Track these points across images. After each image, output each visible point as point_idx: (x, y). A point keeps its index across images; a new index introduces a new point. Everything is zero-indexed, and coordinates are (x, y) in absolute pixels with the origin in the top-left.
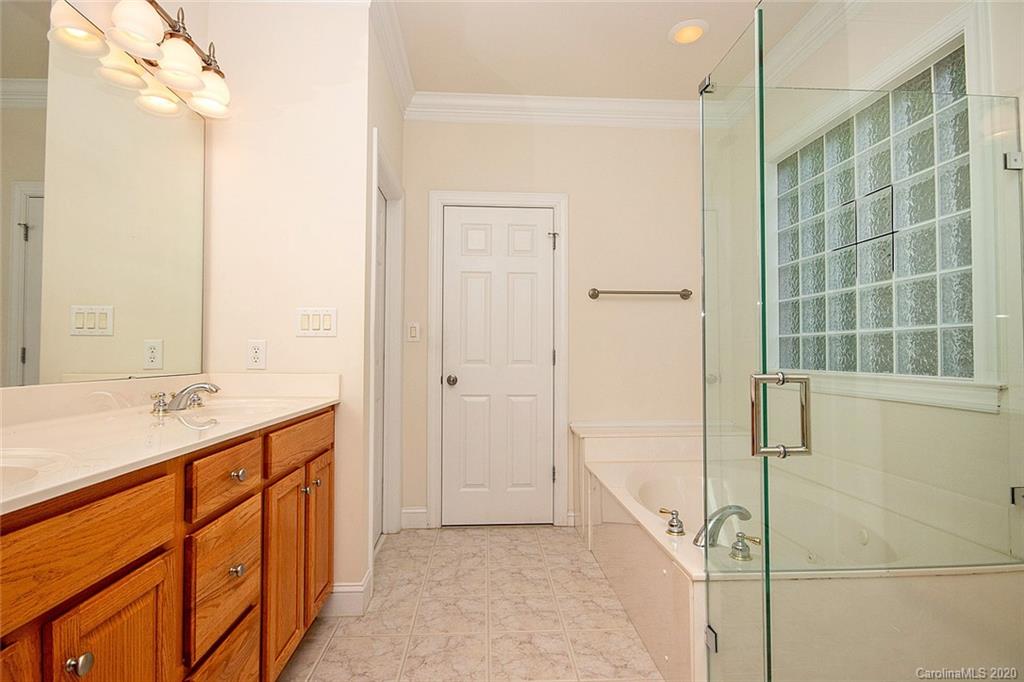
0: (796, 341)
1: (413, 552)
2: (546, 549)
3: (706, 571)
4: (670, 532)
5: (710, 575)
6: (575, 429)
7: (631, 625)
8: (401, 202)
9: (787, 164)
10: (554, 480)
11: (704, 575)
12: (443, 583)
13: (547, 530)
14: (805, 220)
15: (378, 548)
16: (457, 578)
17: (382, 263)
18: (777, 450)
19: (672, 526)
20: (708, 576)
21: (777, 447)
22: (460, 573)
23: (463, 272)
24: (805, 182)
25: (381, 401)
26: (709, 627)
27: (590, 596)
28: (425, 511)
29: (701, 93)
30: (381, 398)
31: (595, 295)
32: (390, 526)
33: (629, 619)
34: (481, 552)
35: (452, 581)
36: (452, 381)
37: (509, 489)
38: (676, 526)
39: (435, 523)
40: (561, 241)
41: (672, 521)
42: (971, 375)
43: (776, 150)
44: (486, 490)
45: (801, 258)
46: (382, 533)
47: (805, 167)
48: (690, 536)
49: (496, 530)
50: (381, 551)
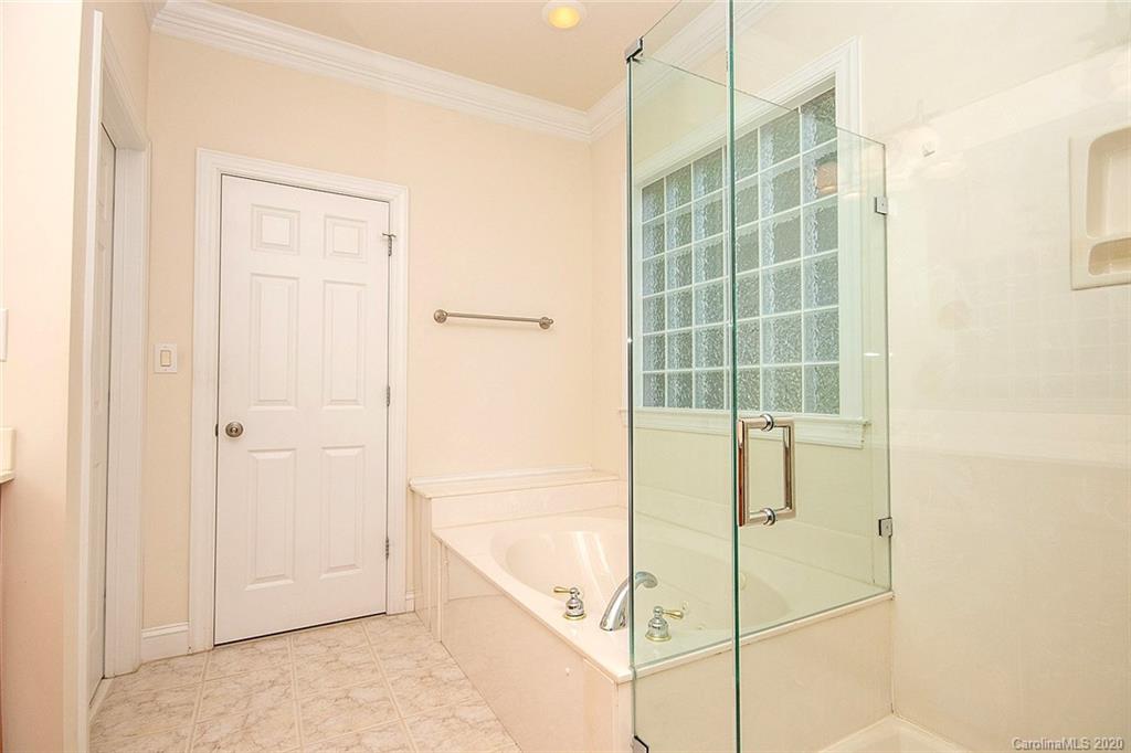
0: (660, 378)
1: (166, 699)
2: (381, 651)
3: (632, 666)
4: (569, 615)
5: (639, 670)
6: (416, 488)
7: (508, 739)
8: (144, 156)
9: (653, 190)
10: (387, 554)
11: (630, 672)
12: (222, 744)
13: (378, 622)
14: (672, 251)
15: (97, 705)
16: (246, 729)
17: (107, 245)
18: (763, 515)
19: (571, 608)
20: (635, 673)
21: (762, 511)
22: (252, 719)
23: (253, 274)
24: (671, 210)
25: (102, 467)
26: (636, 738)
27: (450, 709)
28: (185, 628)
29: (628, 60)
30: (104, 463)
31: (441, 318)
32: (118, 662)
33: (506, 731)
34: (283, 674)
35: (236, 739)
36: (234, 432)
37: (324, 576)
38: (575, 609)
39: (202, 642)
40: (400, 246)
41: (569, 602)
42: (837, 412)
43: (645, 171)
44: (290, 581)
45: (667, 291)
46: (103, 678)
47: (670, 194)
48: (593, 619)
49: (304, 636)
50: (103, 710)
